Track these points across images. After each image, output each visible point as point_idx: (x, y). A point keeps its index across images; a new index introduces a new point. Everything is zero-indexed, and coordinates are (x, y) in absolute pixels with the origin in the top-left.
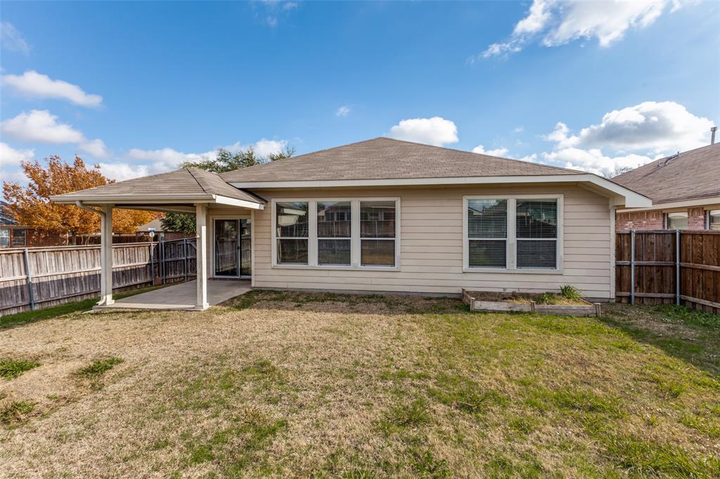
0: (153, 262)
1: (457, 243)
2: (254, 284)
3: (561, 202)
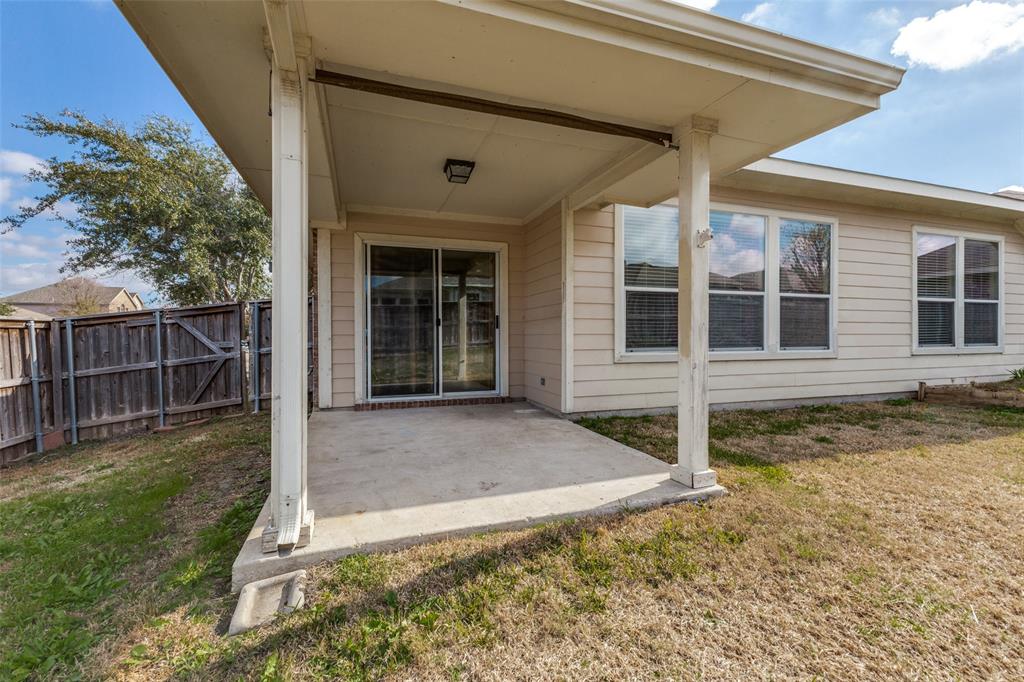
0: (35, 379)
1: (905, 306)
2: (569, 404)
3: (1002, 248)
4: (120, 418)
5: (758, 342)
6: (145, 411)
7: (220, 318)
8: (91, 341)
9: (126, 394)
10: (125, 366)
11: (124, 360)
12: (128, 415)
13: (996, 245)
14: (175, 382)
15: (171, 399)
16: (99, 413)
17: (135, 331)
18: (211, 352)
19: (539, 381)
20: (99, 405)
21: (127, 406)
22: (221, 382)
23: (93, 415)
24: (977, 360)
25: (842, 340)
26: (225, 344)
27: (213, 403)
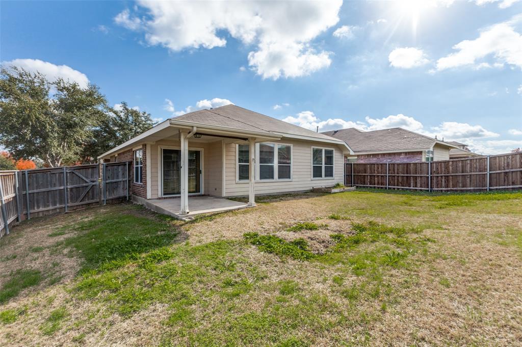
0: (18, 194)
1: (310, 167)
2: (224, 195)
3: (334, 152)
4: (48, 208)
5: (272, 178)
6: (58, 206)
7: (90, 170)
8: (35, 179)
9: (50, 199)
10: (49, 189)
11: (49, 186)
12: (51, 207)
13: (333, 151)
14: (71, 194)
15: (69, 201)
16: (38, 207)
17: (54, 175)
18: (86, 182)
19: (214, 189)
20: (38, 204)
21: (51, 204)
22: (90, 194)
23: (36, 208)
24: (327, 181)
25: (294, 176)
26: (92, 180)
27: (87, 202)
